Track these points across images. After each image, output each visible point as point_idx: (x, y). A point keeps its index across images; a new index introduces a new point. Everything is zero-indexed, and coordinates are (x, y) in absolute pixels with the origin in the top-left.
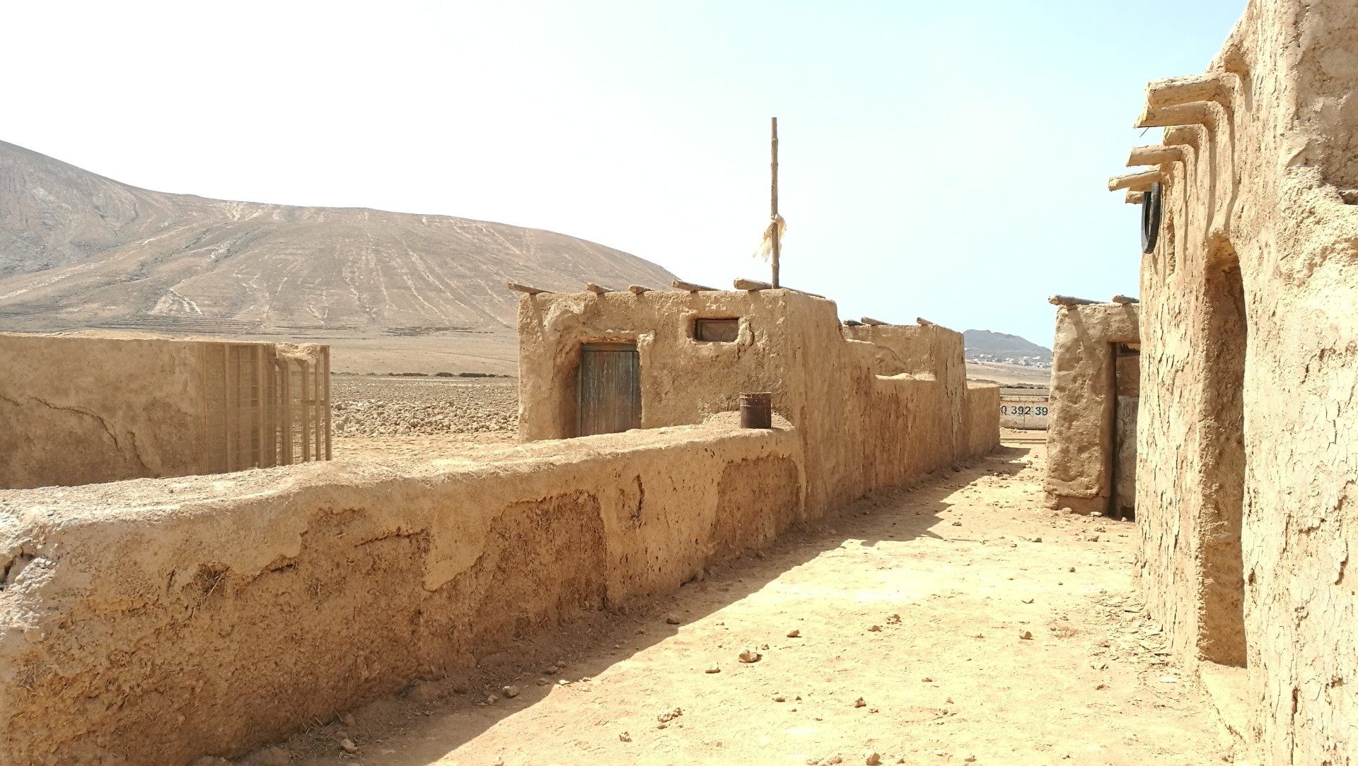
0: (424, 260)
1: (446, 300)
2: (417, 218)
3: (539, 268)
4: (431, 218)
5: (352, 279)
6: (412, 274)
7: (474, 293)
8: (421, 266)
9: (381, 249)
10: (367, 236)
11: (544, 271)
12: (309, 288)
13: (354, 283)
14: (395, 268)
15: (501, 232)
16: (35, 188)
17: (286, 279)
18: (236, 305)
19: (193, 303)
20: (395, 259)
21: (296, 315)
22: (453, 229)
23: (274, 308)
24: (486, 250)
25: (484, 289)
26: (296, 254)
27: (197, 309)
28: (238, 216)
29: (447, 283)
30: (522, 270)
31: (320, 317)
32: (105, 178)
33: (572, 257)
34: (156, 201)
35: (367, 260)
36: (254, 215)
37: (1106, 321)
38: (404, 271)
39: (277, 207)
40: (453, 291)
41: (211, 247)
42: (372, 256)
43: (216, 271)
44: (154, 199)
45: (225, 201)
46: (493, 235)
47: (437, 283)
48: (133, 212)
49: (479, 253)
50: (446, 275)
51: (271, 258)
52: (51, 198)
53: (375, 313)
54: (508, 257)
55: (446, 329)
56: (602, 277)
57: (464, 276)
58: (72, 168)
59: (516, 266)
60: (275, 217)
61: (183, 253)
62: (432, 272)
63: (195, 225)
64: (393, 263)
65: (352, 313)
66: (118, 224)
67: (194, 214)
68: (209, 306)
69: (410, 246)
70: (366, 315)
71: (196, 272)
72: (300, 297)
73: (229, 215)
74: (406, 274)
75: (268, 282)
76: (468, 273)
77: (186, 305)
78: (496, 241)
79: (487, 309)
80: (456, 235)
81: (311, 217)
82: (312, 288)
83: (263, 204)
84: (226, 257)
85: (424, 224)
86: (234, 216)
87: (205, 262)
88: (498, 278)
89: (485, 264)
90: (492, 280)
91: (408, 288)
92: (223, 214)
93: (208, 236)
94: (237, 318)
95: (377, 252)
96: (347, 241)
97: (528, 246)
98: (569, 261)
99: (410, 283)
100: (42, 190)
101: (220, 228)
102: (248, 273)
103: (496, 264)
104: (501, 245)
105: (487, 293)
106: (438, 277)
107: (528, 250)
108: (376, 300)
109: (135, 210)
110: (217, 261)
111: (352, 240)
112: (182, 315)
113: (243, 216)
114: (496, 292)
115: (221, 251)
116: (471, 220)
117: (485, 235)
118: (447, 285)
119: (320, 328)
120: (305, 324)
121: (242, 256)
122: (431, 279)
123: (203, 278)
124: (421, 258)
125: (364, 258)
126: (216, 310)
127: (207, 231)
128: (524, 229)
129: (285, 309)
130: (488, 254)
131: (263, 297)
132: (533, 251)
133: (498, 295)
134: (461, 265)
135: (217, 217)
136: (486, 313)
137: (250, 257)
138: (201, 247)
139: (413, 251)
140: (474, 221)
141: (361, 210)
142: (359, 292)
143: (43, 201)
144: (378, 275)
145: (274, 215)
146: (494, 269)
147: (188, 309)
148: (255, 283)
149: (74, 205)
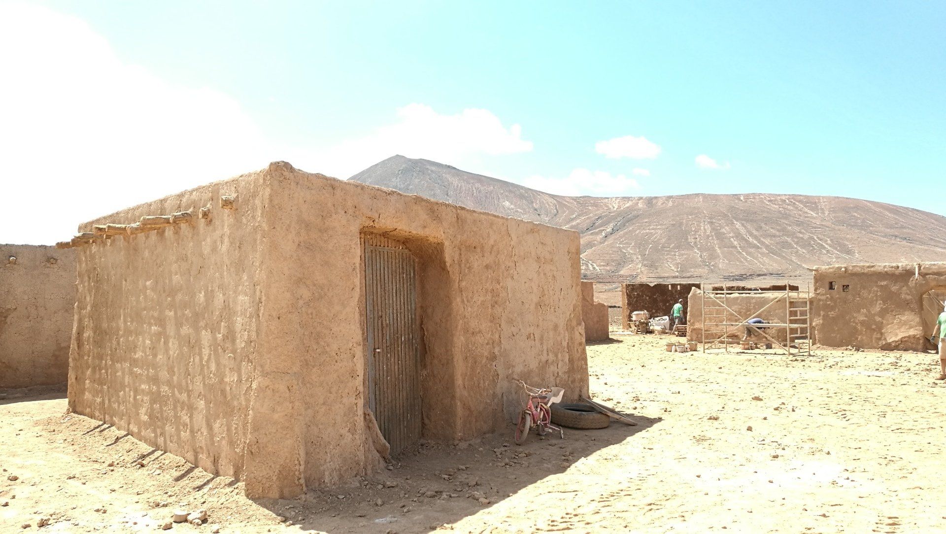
0: (745, 227)
1: (763, 254)
2: (736, 197)
3: (833, 226)
4: (747, 196)
5: (695, 243)
6: (737, 237)
7: (783, 247)
8: (743, 231)
9: (714, 221)
10: (704, 213)
11: (837, 228)
12: (667, 251)
13: (696, 246)
14: (724, 234)
15: (800, 201)
16: (504, 202)
17: (651, 245)
18: (620, 264)
19: (594, 264)
20: (724, 228)
21: (660, 269)
22: (764, 203)
23: (645, 266)
24: (790, 215)
25: (790, 244)
26: (657, 229)
27: (597, 268)
28: (616, 207)
29: (762, 241)
30: (820, 228)
31: (675, 270)
32: (539, 192)
33: (862, 215)
34: (567, 202)
35: (705, 229)
36: (627, 205)
38: (731, 235)
39: (641, 198)
40: (767, 247)
41: (602, 228)
42: (708, 227)
43: (606, 243)
44: (566, 201)
45: (608, 198)
46: (794, 204)
47: (755, 242)
48: (555, 210)
49: (786, 218)
50: (761, 236)
51: (640, 232)
52: (512, 206)
53: (713, 266)
54: (807, 219)
55: (765, 275)
56: (888, 228)
57: (774, 236)
58: (522, 188)
59: (814, 225)
60: (640, 205)
61: (586, 234)
62: (751, 234)
63: (591, 215)
64: (723, 230)
65: (697, 266)
66: (547, 219)
67: (590, 208)
68: (604, 266)
69: (734, 218)
70: (706, 268)
71: (594, 245)
72: (661, 257)
73: (611, 207)
74: (733, 237)
75: (639, 248)
76: (778, 233)
77: (590, 266)
78: (797, 208)
79: (794, 258)
80: (765, 206)
81: (663, 203)
82: (668, 251)
83: (631, 197)
84: (611, 234)
85: (742, 201)
86: (614, 207)
87: (599, 237)
88: (801, 236)
89: (790, 226)
90: (797, 237)
91: (736, 247)
92: (607, 206)
93: (600, 221)
94: (622, 272)
95: (711, 223)
96: (690, 217)
97: (822, 209)
98: (857, 218)
99: (736, 243)
100: (507, 202)
101: (606, 216)
102: (626, 243)
103: (798, 225)
104: (801, 210)
105: (793, 247)
106: (756, 237)
107: (823, 213)
108: (713, 256)
109: (556, 209)
110: (606, 237)
111: (694, 216)
112: (588, 273)
113: (619, 207)
114: (800, 246)
115: (608, 230)
116: (776, 195)
117: (788, 205)
118: (763, 243)
119: (677, 277)
120: (666, 275)
121: (622, 233)
122: (751, 239)
123: (599, 248)
124: (743, 225)
125: (702, 228)
126: (608, 268)
127: (599, 218)
128: (818, 198)
129: (652, 266)
130: (792, 218)
131: (637, 258)
132: (827, 213)
133: (802, 248)
134: (772, 228)
135: (604, 209)
136: (793, 262)
137: (626, 233)
138: (595, 229)
139: (737, 221)
140: (779, 195)
141: (697, 195)
142: (701, 252)
143: (508, 209)
144: (713, 239)
145: (639, 204)
146: (797, 229)
147: (591, 268)
148: (631, 249)
149: (524, 210)
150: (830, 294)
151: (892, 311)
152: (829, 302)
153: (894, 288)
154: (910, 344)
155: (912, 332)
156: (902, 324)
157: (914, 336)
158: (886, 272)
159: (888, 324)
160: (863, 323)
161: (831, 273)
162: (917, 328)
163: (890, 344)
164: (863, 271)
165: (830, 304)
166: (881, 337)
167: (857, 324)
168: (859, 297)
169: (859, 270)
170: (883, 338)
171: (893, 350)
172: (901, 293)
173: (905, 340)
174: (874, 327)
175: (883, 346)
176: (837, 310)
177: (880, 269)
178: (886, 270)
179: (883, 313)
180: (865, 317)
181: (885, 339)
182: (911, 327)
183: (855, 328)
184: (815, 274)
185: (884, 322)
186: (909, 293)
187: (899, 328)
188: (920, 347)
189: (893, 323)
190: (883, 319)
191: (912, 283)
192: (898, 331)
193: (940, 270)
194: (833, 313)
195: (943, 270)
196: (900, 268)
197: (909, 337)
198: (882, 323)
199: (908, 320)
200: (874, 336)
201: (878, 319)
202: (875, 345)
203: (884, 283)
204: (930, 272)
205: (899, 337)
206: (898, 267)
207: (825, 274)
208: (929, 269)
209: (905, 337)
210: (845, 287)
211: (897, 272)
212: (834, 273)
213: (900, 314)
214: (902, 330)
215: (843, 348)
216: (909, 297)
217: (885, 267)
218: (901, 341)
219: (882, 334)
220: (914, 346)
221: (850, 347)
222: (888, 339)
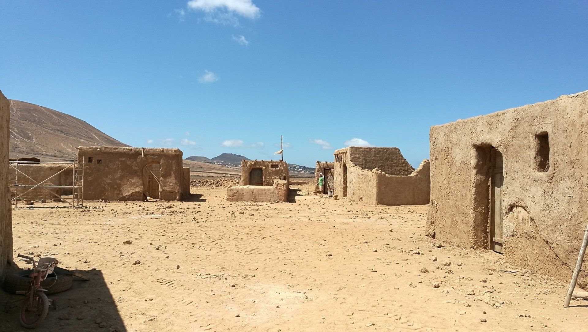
33: (37, 115)
37: (323, 165)
56: (54, 125)
97: (12, 108)
98: (35, 117)
150: (89, 165)
151: (127, 177)
152: (88, 171)
153: (129, 163)
154: (136, 197)
155: (138, 189)
156: (132, 185)
157: (139, 192)
158: (125, 152)
159: (124, 185)
160: (109, 184)
161: (90, 151)
162: (140, 187)
163: (125, 197)
164: (110, 151)
165: (88, 172)
166: (119, 193)
167: (105, 185)
168: (108, 168)
169: (108, 150)
170: (120, 194)
171: (126, 201)
172: (132, 166)
173: (133, 194)
174: (115, 187)
175: (121, 198)
176: (93, 176)
177: (121, 150)
178: (124, 151)
179: (121, 178)
180: (111, 180)
181: (122, 194)
182: (137, 187)
183: (104, 188)
184: (79, 152)
185: (122, 183)
186: (137, 166)
187: (130, 187)
188: (141, 198)
189: (127, 184)
190: (121, 181)
191: (139, 160)
192: (129, 189)
193: (154, 153)
194: (90, 178)
195: (156, 153)
196: (133, 151)
197: (136, 192)
198: (121, 184)
199: (135, 182)
200: (116, 192)
201: (118, 182)
202: (116, 198)
203: (123, 159)
204: (149, 153)
205: (130, 193)
206: (132, 150)
207: (87, 152)
208: (148, 151)
209: (133, 193)
210: (99, 161)
211: (131, 153)
212: (92, 152)
213: (131, 179)
214: (132, 188)
215: (96, 201)
216: (137, 168)
217: (124, 149)
218: (131, 195)
219: (120, 191)
220: (138, 198)
221: (100, 200)
222: (123, 194)
